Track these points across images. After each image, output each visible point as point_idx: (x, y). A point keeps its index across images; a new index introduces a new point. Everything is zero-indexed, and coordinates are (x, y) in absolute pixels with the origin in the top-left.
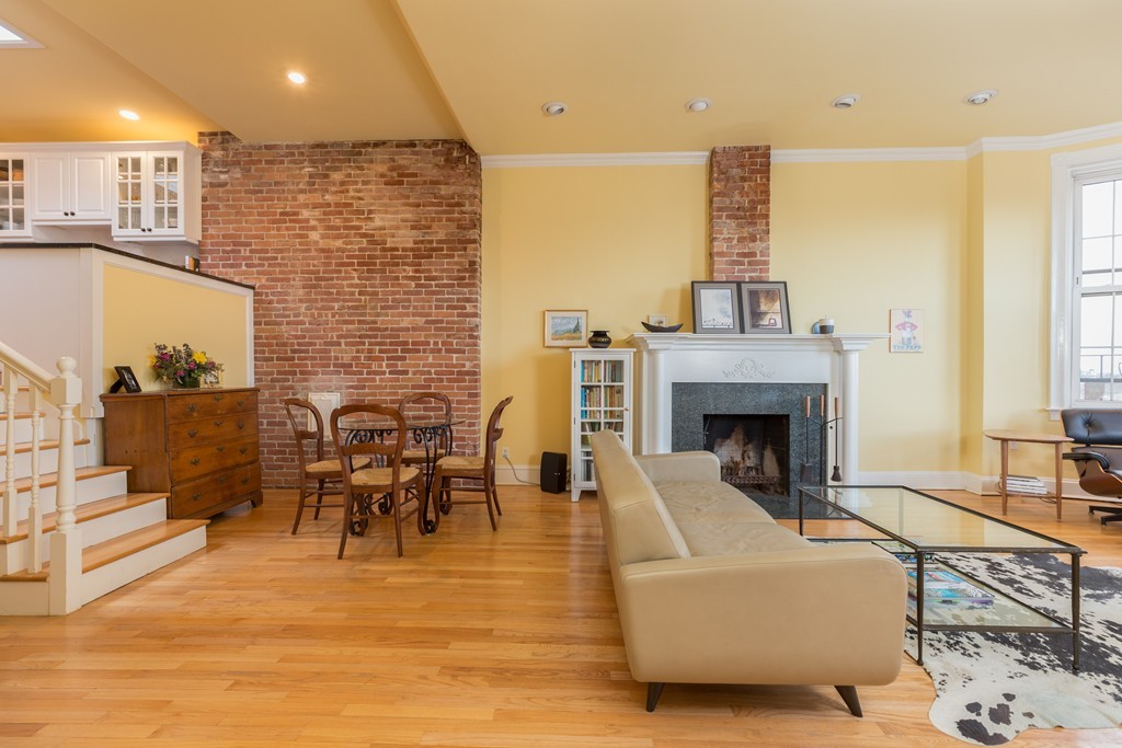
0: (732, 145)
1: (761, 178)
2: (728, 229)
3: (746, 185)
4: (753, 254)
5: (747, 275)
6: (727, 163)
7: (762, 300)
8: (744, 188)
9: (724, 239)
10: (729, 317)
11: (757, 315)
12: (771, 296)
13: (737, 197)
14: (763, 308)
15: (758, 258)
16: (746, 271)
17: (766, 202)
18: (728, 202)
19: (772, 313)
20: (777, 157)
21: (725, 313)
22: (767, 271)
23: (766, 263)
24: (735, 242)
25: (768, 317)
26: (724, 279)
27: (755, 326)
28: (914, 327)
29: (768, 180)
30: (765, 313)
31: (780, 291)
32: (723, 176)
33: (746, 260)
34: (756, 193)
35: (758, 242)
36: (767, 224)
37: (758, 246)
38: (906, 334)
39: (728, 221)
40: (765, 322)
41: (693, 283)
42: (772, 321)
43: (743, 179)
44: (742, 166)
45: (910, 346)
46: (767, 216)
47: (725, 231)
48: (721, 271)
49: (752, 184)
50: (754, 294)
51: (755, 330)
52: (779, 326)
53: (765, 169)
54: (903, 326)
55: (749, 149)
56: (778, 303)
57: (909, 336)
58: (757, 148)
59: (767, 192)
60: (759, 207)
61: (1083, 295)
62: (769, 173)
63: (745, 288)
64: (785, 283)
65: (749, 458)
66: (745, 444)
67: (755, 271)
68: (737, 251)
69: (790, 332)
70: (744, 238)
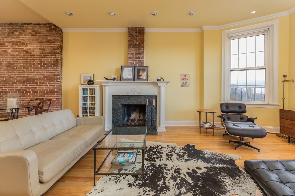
0: (133, 27)
1: (142, 36)
2: (133, 50)
3: (137, 38)
4: (139, 58)
5: (138, 64)
6: (132, 32)
7: (141, 71)
8: (137, 39)
9: (131, 54)
10: (131, 76)
11: (139, 76)
12: (144, 70)
13: (135, 42)
14: (141, 74)
15: (141, 59)
16: (137, 63)
17: (143, 43)
18: (132, 43)
19: (143, 75)
20: (147, 30)
21: (130, 75)
22: (144, 63)
23: (143, 61)
24: (134, 54)
25: (142, 76)
26: (131, 65)
27: (138, 79)
28: (187, 80)
29: (144, 37)
30: (141, 75)
31: (146, 69)
32: (131, 35)
33: (137, 60)
34: (140, 40)
35: (141, 55)
36: (144, 49)
37: (141, 56)
38: (185, 81)
39: (132, 48)
40: (141, 78)
41: (122, 66)
43: (137, 36)
44: (136, 33)
45: (185, 85)
46: (143, 47)
47: (131, 51)
48: (130, 63)
49: (139, 38)
50: (139, 70)
51: (138, 80)
52: (145, 79)
53: (143, 34)
54: (183, 79)
55: (138, 28)
56: (145, 72)
57: (185, 82)
58: (141, 28)
59: (143, 40)
60: (141, 44)
61: (231, 71)
62: (144, 35)
63: (136, 68)
64: (148, 67)
65: (141, 117)
66: (140, 113)
67: (140, 63)
68: (135, 57)
69: (148, 81)
70: (137, 53)
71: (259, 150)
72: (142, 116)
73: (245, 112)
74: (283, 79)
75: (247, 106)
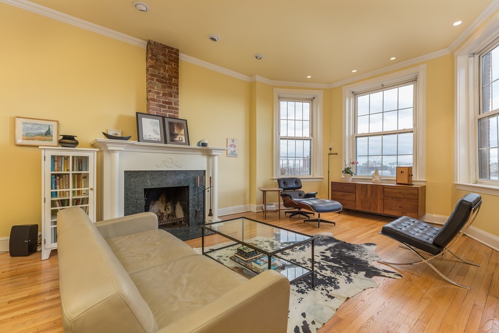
0: (159, 42)
1: (174, 65)
2: (158, 87)
3: (167, 66)
4: (170, 103)
5: (168, 114)
6: (157, 51)
7: (175, 128)
8: (166, 67)
9: (155, 92)
10: (158, 134)
11: (173, 135)
12: (180, 126)
13: (162, 71)
14: (176, 132)
15: (173, 106)
16: (167, 111)
17: (177, 78)
18: (157, 72)
19: (181, 137)
20: (183, 57)
21: (156, 132)
22: (178, 113)
23: (177, 109)
24: (161, 95)
25: (179, 136)
26: (155, 114)
27: (172, 141)
28: (235, 146)
29: (178, 67)
30: (177, 135)
31: (183, 124)
32: (154, 57)
33: (167, 106)
34: (172, 72)
35: (173, 98)
36: (178, 89)
37: (173, 99)
38: (232, 149)
39: (157, 83)
40: (177, 139)
41: (137, 113)
42: (181, 139)
43: (165, 63)
44: (164, 55)
45: (234, 154)
46: (177, 85)
47: (156, 87)
48: (153, 109)
49: (170, 66)
50: (171, 124)
51: (171, 142)
52: (184, 141)
53: (176, 60)
54: (231, 146)
55: (168, 47)
56: (183, 130)
58: (172, 49)
59: (177, 73)
60: (173, 79)
61: (281, 139)
62: (178, 64)
63: (167, 120)
64: (186, 121)
65: (168, 209)
66: (167, 202)
67: (172, 112)
68: (162, 100)
69: (189, 145)
70: (166, 94)
71: (334, 223)
72: (169, 207)
73: (300, 187)
74: (329, 151)
75: (301, 180)
